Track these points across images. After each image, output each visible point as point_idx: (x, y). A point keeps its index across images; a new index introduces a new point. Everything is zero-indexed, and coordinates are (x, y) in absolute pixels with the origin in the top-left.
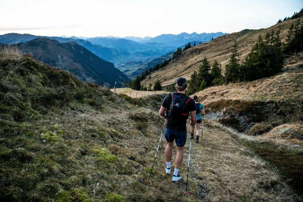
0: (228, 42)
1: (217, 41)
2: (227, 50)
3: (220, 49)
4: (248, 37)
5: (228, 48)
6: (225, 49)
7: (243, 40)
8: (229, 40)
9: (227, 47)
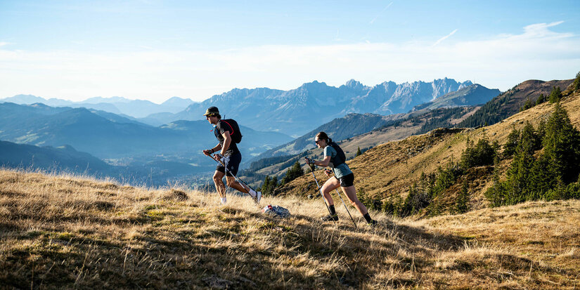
0: (392, 164)
1: (369, 159)
2: (388, 187)
3: (371, 186)
4: (441, 150)
5: (390, 182)
6: (384, 184)
7: (428, 158)
8: (397, 157)
9: (387, 179)
